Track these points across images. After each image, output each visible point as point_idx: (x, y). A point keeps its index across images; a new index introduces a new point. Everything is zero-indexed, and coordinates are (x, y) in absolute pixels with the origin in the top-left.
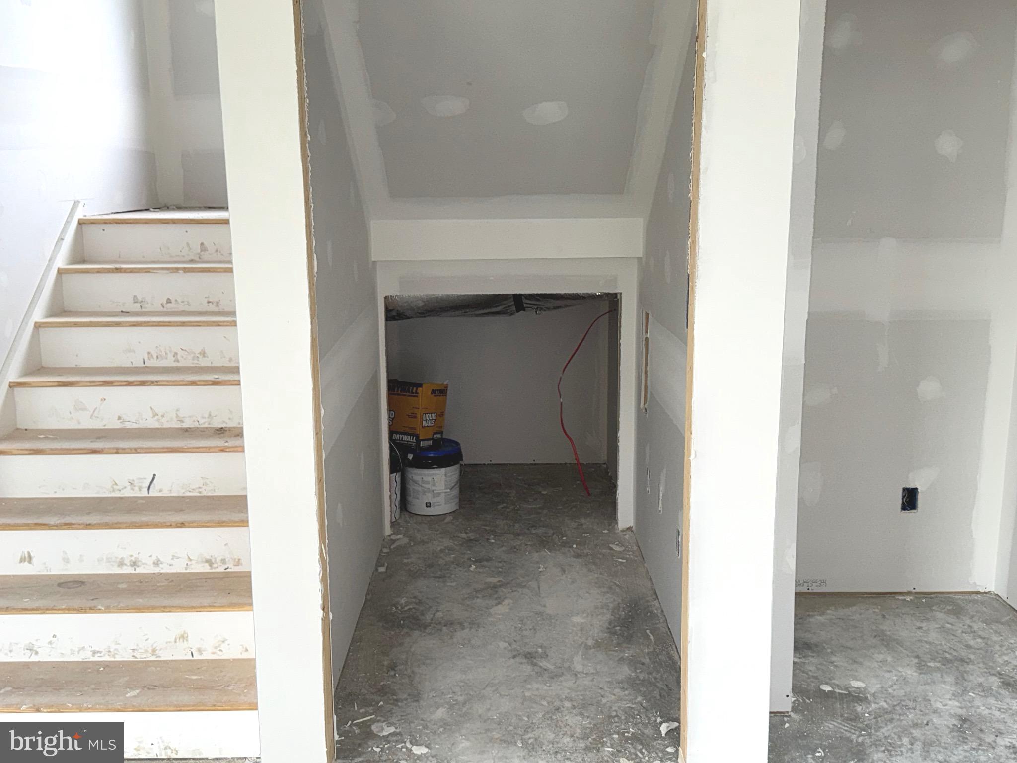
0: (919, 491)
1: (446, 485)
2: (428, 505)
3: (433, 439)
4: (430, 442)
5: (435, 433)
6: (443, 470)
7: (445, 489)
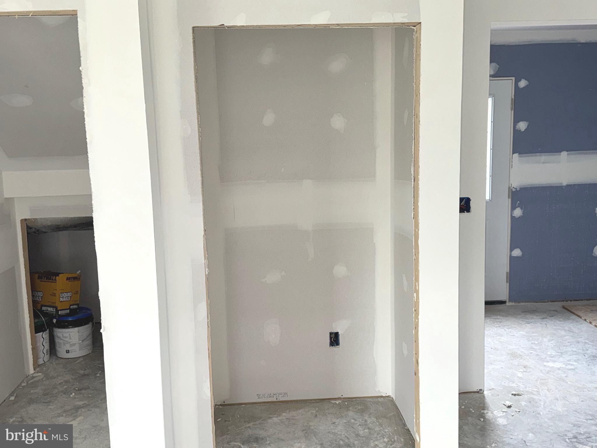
0: (339, 334)
1: (79, 338)
2: (68, 352)
3: (70, 309)
4: (68, 311)
5: (71, 305)
6: (76, 329)
7: (79, 341)
